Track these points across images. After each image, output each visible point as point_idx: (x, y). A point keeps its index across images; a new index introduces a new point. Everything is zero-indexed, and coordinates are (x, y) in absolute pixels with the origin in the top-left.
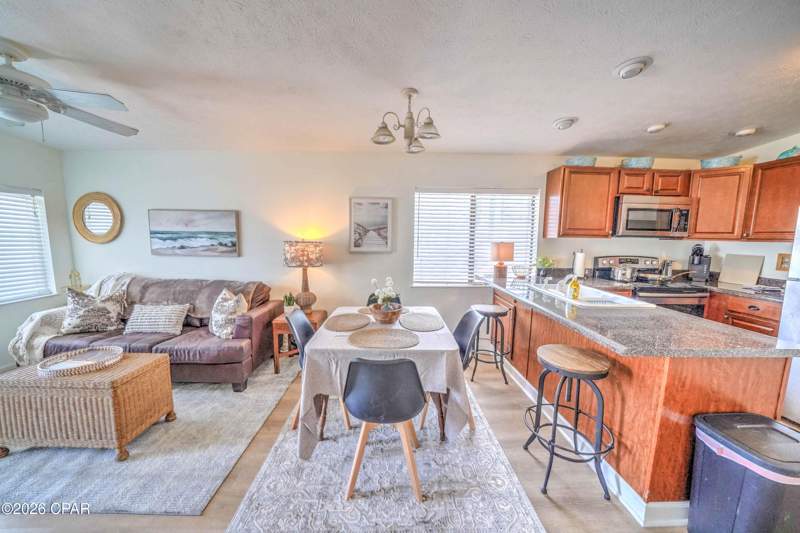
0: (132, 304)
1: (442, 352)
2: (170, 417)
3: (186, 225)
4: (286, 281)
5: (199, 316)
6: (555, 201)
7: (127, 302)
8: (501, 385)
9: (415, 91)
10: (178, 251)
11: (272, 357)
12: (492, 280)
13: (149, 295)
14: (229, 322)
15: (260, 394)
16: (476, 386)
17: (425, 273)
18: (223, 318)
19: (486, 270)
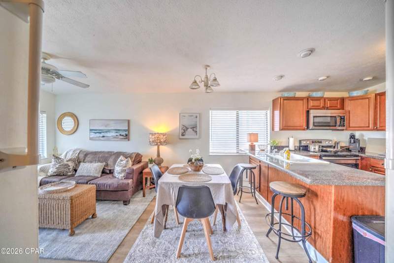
0: (79, 162)
1: (223, 184)
2: (94, 216)
3: (106, 126)
4: (150, 152)
5: (109, 168)
6: (277, 113)
7: (78, 162)
8: (254, 205)
9: (208, 66)
10: (102, 139)
11: (142, 189)
12: (248, 151)
13: (87, 159)
14: (123, 171)
15: (136, 206)
16: (241, 205)
17: (214, 149)
18: (120, 168)
19: (245, 147)
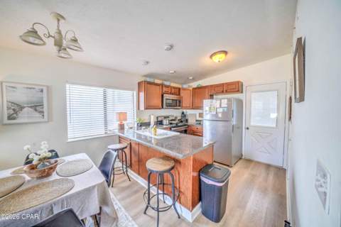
1: (94, 187)
6: (142, 94)
9: (63, 17)
16: (114, 190)
17: (74, 134)
19: (114, 127)
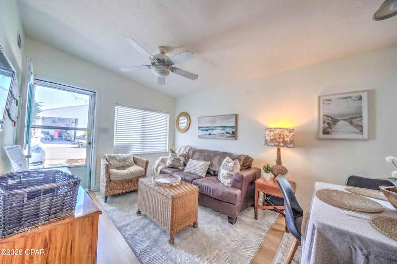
2: (195, 225)
5: (214, 169)
7: (187, 157)
10: (208, 136)
13: (195, 156)
14: (230, 176)
18: (226, 172)
